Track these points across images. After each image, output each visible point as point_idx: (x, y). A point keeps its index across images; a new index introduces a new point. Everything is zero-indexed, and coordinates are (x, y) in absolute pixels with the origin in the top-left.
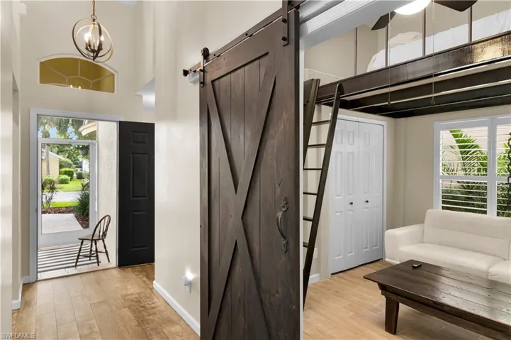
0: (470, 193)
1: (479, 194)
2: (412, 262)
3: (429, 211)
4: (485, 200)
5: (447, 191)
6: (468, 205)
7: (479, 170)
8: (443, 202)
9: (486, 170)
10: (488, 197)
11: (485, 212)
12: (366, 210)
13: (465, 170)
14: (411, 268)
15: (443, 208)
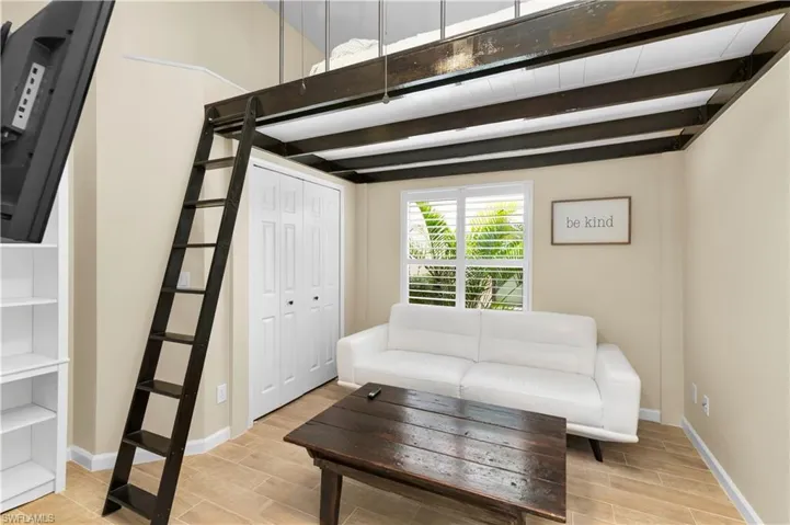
0: (438, 280)
1: (446, 281)
2: (370, 386)
3: (395, 306)
4: (453, 289)
5: (416, 280)
6: (436, 295)
7: (447, 252)
8: (411, 294)
9: (454, 252)
10: (457, 285)
11: (453, 304)
12: (314, 310)
13: (433, 252)
14: (365, 400)
15: (412, 301)
